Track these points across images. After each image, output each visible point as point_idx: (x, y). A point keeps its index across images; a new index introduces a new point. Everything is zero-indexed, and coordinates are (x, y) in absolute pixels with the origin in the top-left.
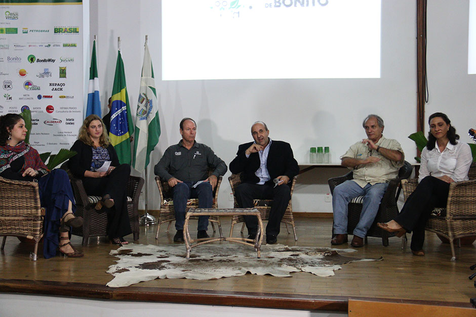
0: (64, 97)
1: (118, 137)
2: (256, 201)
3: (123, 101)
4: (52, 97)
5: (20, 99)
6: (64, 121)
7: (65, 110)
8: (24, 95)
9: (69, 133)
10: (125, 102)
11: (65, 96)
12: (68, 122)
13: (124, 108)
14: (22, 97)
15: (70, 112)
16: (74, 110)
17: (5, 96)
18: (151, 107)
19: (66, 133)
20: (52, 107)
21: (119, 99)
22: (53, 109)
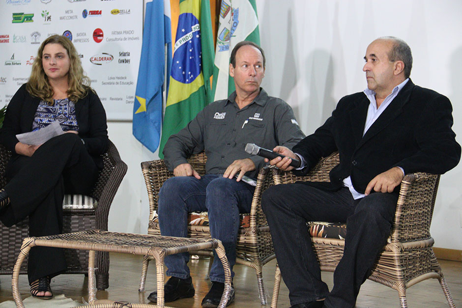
0: (118, 12)
1: (187, 85)
2: (321, 226)
3: (194, 14)
4: (100, 13)
5: (61, 18)
6: (117, 57)
7: (118, 36)
8: (67, 12)
9: (123, 78)
10: (197, 16)
11: (119, 9)
12: (123, 58)
13: (195, 28)
14: (64, 15)
15: (125, 39)
16: (131, 36)
17: (43, 15)
18: (235, 25)
19: (118, 78)
20: (101, 31)
21: (189, 12)
22: (102, 36)
